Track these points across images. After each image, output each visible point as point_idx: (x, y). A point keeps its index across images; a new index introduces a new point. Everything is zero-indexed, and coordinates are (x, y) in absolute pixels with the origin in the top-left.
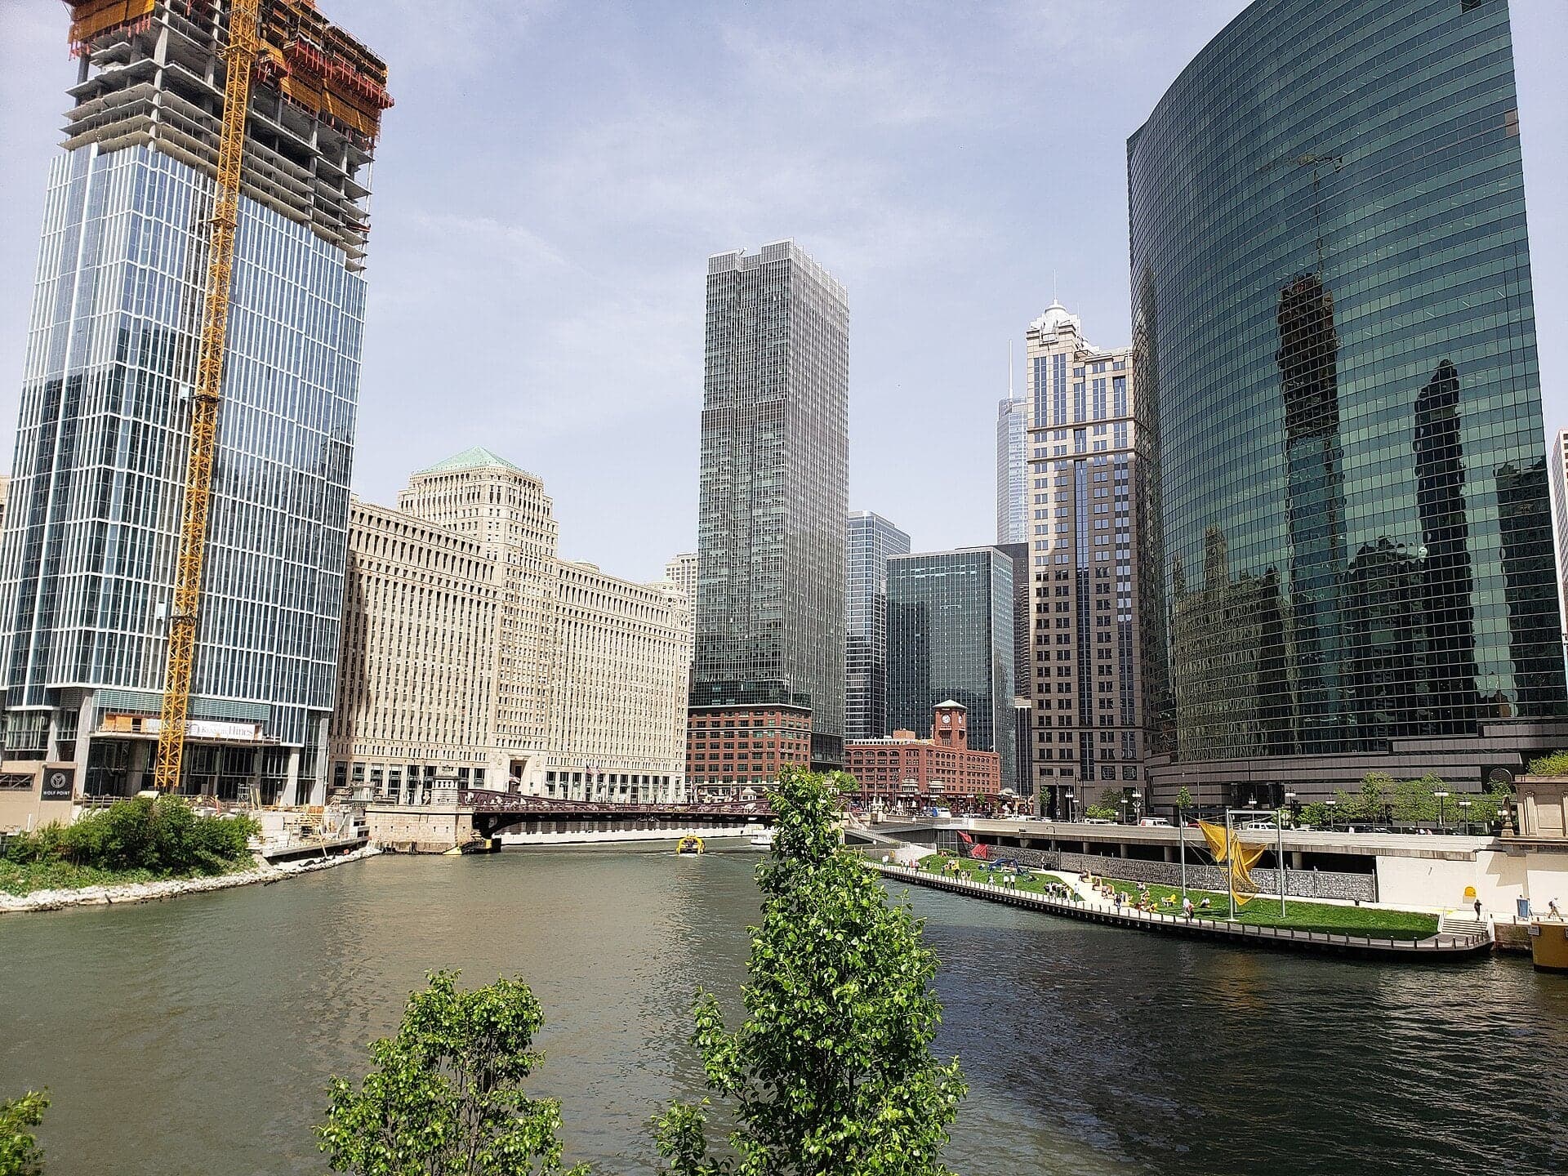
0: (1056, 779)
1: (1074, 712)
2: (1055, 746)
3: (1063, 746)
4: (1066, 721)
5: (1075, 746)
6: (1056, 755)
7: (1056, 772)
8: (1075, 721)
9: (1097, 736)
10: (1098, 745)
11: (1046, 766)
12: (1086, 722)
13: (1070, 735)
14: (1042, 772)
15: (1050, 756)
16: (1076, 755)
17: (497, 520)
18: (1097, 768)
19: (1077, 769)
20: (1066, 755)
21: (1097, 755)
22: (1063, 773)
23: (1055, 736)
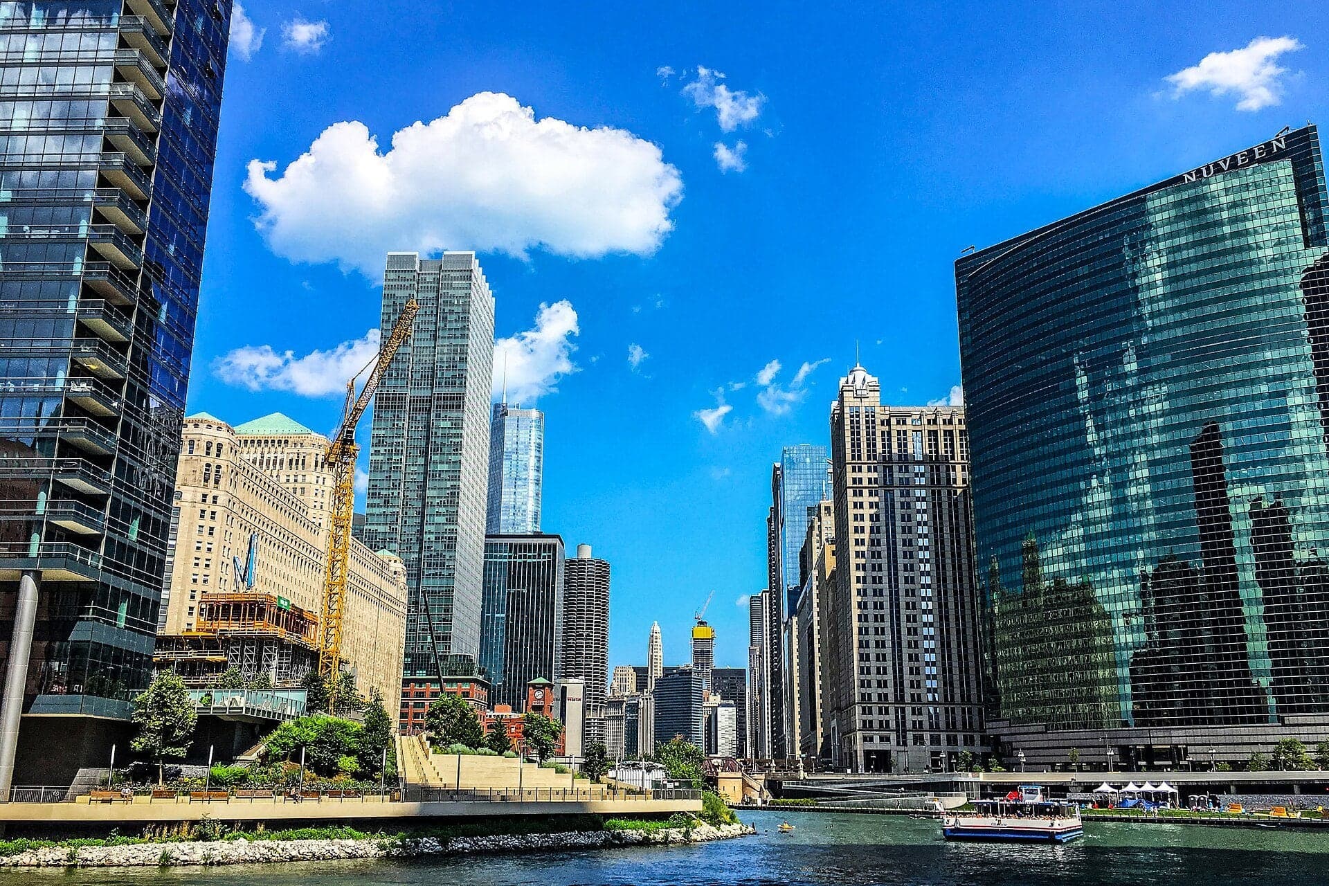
0: (877, 745)
1: (890, 690)
2: (875, 717)
3: (882, 717)
4: (883, 698)
5: (891, 717)
6: (876, 725)
7: (877, 739)
8: (891, 698)
9: (908, 710)
10: (910, 718)
11: (868, 734)
12: (900, 699)
13: (887, 709)
14: (865, 739)
15: (871, 725)
16: (893, 725)
17: (323, 488)
18: (910, 735)
19: (893, 736)
20: (884, 725)
21: (909, 725)
22: (882, 739)
23: (875, 709)
